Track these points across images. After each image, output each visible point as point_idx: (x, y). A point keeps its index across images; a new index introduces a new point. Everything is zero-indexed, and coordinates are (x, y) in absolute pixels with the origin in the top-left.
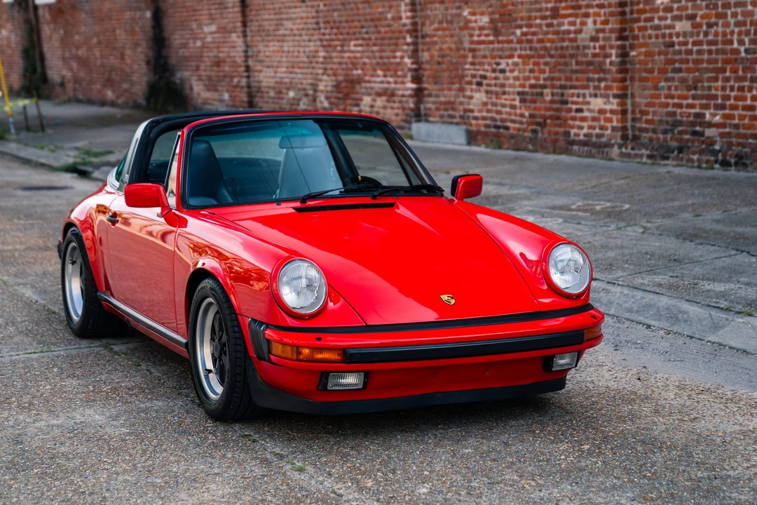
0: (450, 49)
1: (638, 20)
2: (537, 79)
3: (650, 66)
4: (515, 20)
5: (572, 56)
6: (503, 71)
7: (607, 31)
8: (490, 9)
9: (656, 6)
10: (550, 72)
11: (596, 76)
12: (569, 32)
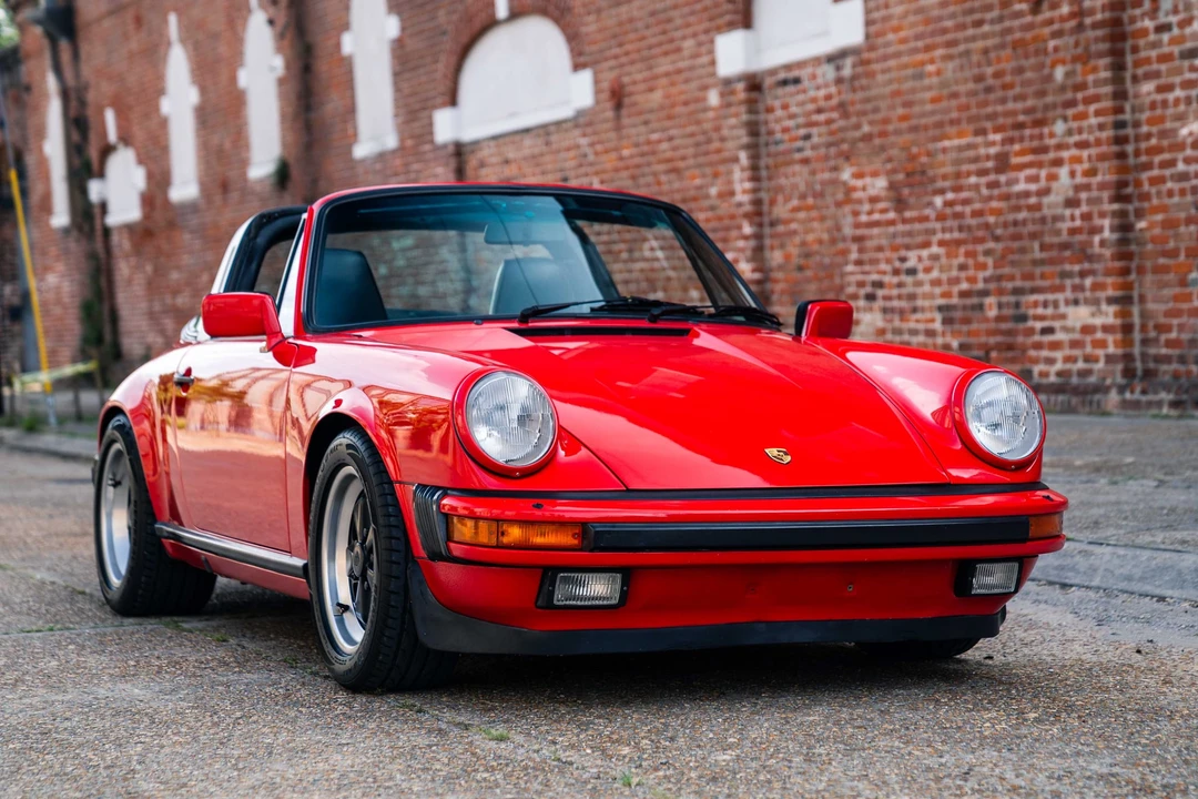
0: (820, 242)
1: (1148, 166)
2: (972, 280)
3: (1172, 244)
4: (933, 180)
5: (1033, 236)
6: (912, 272)
7: (1095, 187)
8: (889, 166)
9: (1180, 139)
10: (995, 267)
11: (1077, 268)
12: (1027, 194)
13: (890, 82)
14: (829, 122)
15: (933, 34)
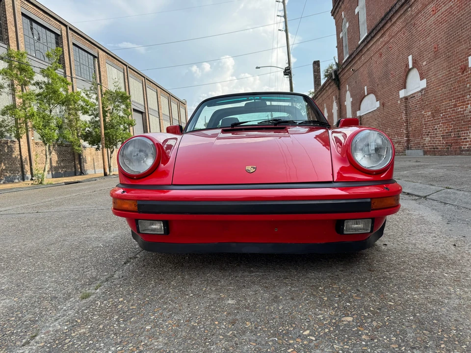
0: (419, 125)
2: (449, 130)
4: (440, 111)
5: (462, 120)
6: (436, 129)
8: (431, 110)
10: (453, 127)
12: (461, 111)
13: (432, 93)
14: (420, 103)
15: (440, 83)
